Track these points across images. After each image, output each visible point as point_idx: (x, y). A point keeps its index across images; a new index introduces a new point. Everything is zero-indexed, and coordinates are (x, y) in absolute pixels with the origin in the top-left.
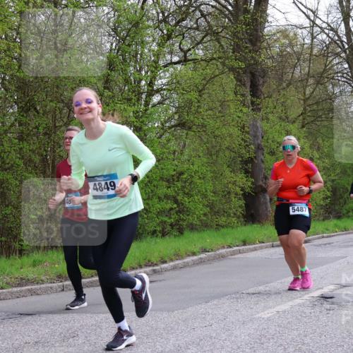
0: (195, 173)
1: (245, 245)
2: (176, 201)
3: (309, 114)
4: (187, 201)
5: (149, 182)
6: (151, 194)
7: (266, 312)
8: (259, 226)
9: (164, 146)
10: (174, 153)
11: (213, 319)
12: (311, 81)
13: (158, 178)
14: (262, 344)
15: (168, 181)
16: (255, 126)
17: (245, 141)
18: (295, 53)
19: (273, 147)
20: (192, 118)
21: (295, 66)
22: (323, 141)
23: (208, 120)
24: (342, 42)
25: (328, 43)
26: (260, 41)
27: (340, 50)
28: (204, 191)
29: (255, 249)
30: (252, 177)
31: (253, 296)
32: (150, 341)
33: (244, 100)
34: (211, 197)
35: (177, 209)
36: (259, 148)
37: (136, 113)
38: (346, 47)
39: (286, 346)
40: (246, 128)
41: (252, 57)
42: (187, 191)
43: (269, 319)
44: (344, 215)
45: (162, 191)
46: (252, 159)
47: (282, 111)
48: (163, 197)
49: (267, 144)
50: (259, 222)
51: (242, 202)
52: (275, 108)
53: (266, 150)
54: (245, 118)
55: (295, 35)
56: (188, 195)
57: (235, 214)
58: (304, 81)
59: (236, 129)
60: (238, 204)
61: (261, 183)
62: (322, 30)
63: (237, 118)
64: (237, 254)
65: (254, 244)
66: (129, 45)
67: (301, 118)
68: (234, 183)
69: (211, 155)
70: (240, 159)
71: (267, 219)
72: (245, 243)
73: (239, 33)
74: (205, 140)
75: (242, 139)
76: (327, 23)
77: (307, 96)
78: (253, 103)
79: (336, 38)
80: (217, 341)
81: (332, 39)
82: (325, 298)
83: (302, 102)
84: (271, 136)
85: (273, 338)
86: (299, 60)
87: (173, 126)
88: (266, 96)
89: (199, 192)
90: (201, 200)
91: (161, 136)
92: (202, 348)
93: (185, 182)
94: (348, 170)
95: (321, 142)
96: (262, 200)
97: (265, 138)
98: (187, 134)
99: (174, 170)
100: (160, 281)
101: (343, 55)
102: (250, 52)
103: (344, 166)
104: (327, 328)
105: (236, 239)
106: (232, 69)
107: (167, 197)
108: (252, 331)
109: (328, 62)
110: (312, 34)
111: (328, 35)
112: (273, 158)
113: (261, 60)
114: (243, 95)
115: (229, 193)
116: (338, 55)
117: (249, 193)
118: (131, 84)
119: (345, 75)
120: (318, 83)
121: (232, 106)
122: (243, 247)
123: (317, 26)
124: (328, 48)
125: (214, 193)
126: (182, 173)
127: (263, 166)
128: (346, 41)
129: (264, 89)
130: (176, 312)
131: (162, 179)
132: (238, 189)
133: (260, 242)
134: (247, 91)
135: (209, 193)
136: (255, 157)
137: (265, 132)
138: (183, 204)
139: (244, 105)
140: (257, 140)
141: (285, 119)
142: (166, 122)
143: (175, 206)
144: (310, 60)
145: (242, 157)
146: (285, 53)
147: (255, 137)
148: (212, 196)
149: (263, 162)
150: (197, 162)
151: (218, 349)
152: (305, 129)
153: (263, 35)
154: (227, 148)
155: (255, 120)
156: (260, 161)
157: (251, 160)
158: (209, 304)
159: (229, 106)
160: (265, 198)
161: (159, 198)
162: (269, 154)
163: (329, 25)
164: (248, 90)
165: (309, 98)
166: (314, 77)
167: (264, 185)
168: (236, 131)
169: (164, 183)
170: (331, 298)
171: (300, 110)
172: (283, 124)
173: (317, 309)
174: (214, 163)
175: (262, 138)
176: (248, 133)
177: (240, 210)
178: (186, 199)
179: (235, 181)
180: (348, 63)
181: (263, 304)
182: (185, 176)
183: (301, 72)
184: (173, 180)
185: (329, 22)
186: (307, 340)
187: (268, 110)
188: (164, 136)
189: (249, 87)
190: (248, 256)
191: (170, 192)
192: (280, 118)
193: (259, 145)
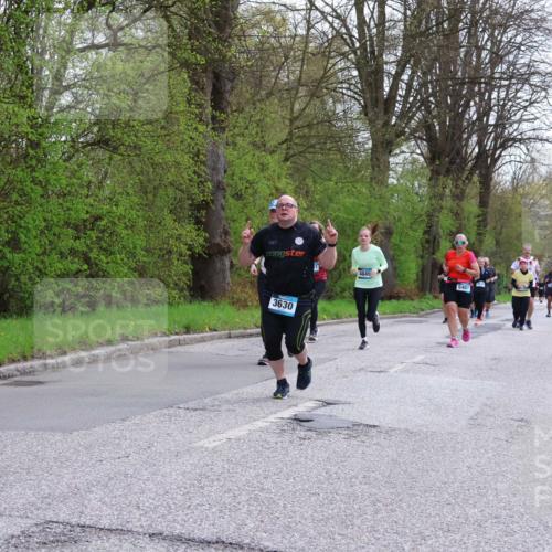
0: (119, 219)
1: (188, 332)
2: (87, 260)
3: (296, 141)
4: (105, 260)
5: (47, 227)
6: (48, 247)
7: (211, 439)
8: (211, 304)
9: (73, 174)
10: (89, 187)
11: (131, 446)
12: (303, 91)
13: (62, 222)
14: (202, 488)
15: (76, 228)
16: (215, 154)
17: (199, 176)
18: (281, 47)
19: (240, 186)
20: (120, 135)
21: (281, 67)
22: (315, 182)
23: (143, 139)
24: (351, 36)
25: (330, 37)
26: (230, 25)
27: (347, 48)
28: (132, 246)
29: (203, 340)
30: (205, 230)
31: (194, 413)
32: (33, 477)
33: (201, 114)
34: (142, 256)
35: (88, 272)
36: (219, 187)
37: (32, 119)
38: (357, 45)
39: (237, 493)
40: (201, 156)
41: (217, 49)
42: (104, 245)
43: (214, 450)
44: (337, 294)
45: (67, 243)
46: (207, 203)
47: (257, 133)
48: (67, 252)
49: (231, 182)
50: (212, 298)
51: (188, 268)
52: (247, 128)
53: (229, 191)
54: (201, 139)
55: (284, 20)
56: (107, 251)
57: (176, 284)
58: (292, 90)
59: (186, 156)
60: (182, 269)
61: (218, 240)
62: (324, 16)
63: (189, 140)
64: (174, 346)
65: (202, 332)
66: (26, 12)
67: (284, 146)
68: (178, 238)
69: (146, 193)
70: (190, 202)
71: (224, 295)
72: (188, 330)
73: (199, 9)
74: (138, 169)
75: (195, 172)
76: (331, 6)
77: (295, 115)
78: (214, 118)
79: (344, 30)
80: (134, 480)
81: (337, 32)
82: (299, 420)
83: (287, 122)
84: (237, 172)
85: (218, 479)
86: (286, 58)
87: (89, 144)
88: (234, 108)
89: (124, 247)
90: (125, 259)
91: (70, 158)
92: (111, 491)
93: (103, 231)
94: (348, 229)
95: (311, 184)
96: (219, 265)
97: (229, 172)
98: (110, 159)
99: (87, 212)
100: (54, 382)
101: (352, 56)
102: (214, 40)
103: (342, 223)
104: (299, 466)
105: (175, 322)
106: (186, 64)
107: (73, 252)
108: (189, 468)
109: (330, 66)
110: (308, 22)
111: (331, 25)
112: (239, 204)
113: (229, 54)
114: (200, 106)
115: (170, 252)
116: (344, 55)
117: (199, 255)
118: (27, 73)
119: (352, 87)
120: (313, 95)
121: (183, 120)
122: (186, 336)
123: (317, 9)
124: (330, 45)
125: (146, 250)
126: (98, 218)
127: (223, 214)
128: (357, 36)
129: (232, 99)
130: (76, 433)
131: (67, 224)
132: (184, 248)
133: (210, 330)
134: (206, 99)
135: (139, 250)
136: (213, 201)
137: (230, 164)
138: (97, 265)
139: (201, 120)
140: (217, 174)
141: (260, 146)
142: (78, 136)
143: (86, 267)
144: (303, 59)
145: (193, 200)
146: (267, 46)
147: (214, 169)
148: (144, 256)
149: (223, 209)
150: (124, 201)
151: (136, 493)
152: (289, 163)
153: (236, 17)
154: (171, 184)
155: (215, 144)
156: (219, 207)
157: (205, 205)
158: (127, 423)
159: (178, 120)
160: (224, 264)
161: (61, 253)
162: (233, 196)
163: (334, 11)
164: (208, 98)
165: (297, 117)
166: (307, 86)
167: (222, 244)
168: (186, 160)
169: (70, 231)
170: (308, 421)
171: (283, 135)
172: (257, 153)
173: (287, 437)
174: (150, 206)
175: (225, 172)
176: (203, 163)
177: (184, 279)
178: (103, 257)
179: (180, 235)
180: (358, 69)
181: (207, 427)
182: (103, 223)
183: (288, 77)
184: (85, 227)
185: (335, 4)
186: (268, 484)
187: (237, 131)
188: (74, 159)
189: (209, 94)
190: (192, 350)
191: (79, 245)
192: (254, 144)
193: (219, 183)
